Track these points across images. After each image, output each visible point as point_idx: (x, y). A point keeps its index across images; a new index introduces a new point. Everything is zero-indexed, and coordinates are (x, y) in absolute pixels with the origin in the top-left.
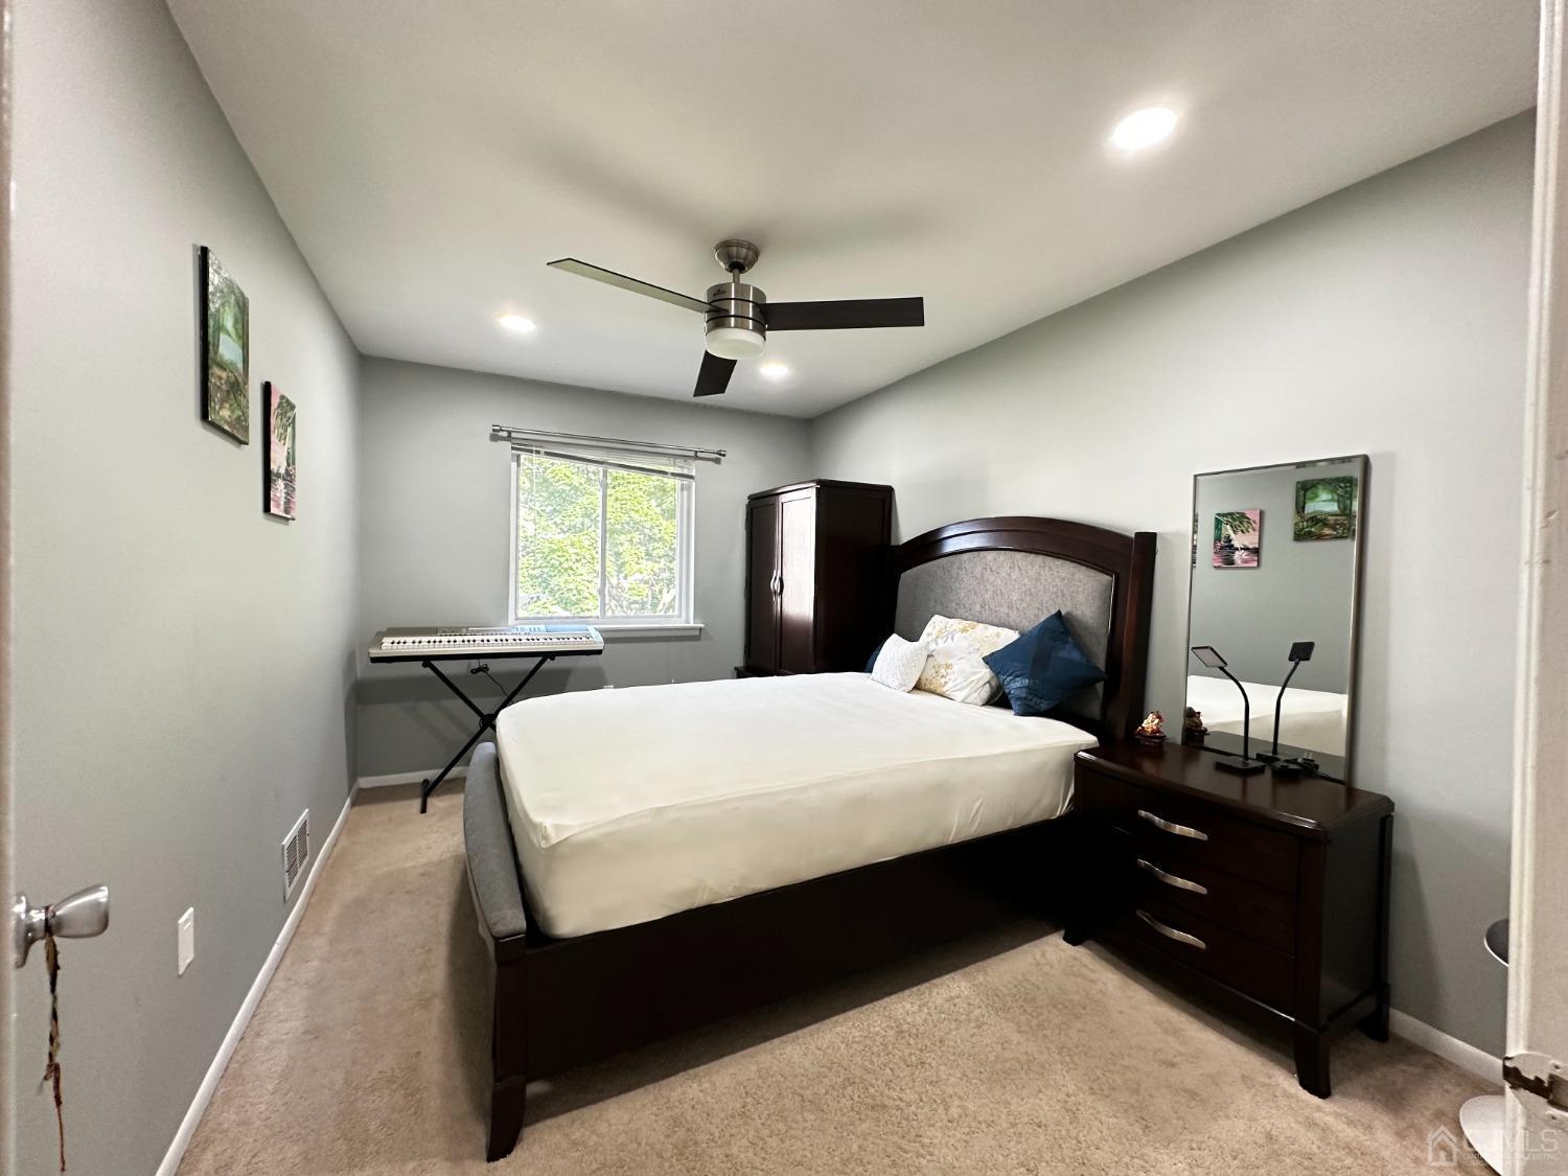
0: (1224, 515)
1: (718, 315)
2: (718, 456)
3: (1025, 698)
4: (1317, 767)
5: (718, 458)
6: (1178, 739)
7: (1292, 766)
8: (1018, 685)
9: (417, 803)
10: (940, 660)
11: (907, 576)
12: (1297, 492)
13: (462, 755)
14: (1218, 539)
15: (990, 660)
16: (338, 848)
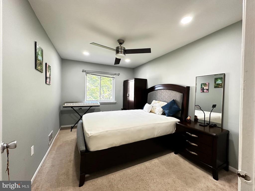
0: (202, 84)
1: (117, 52)
2: (119, 74)
3: (168, 114)
4: (217, 125)
7: (212, 125)
8: (167, 111)
10: (154, 107)
12: (215, 80)
13: (77, 122)
14: (201, 88)
15: (162, 107)
16: (57, 137)
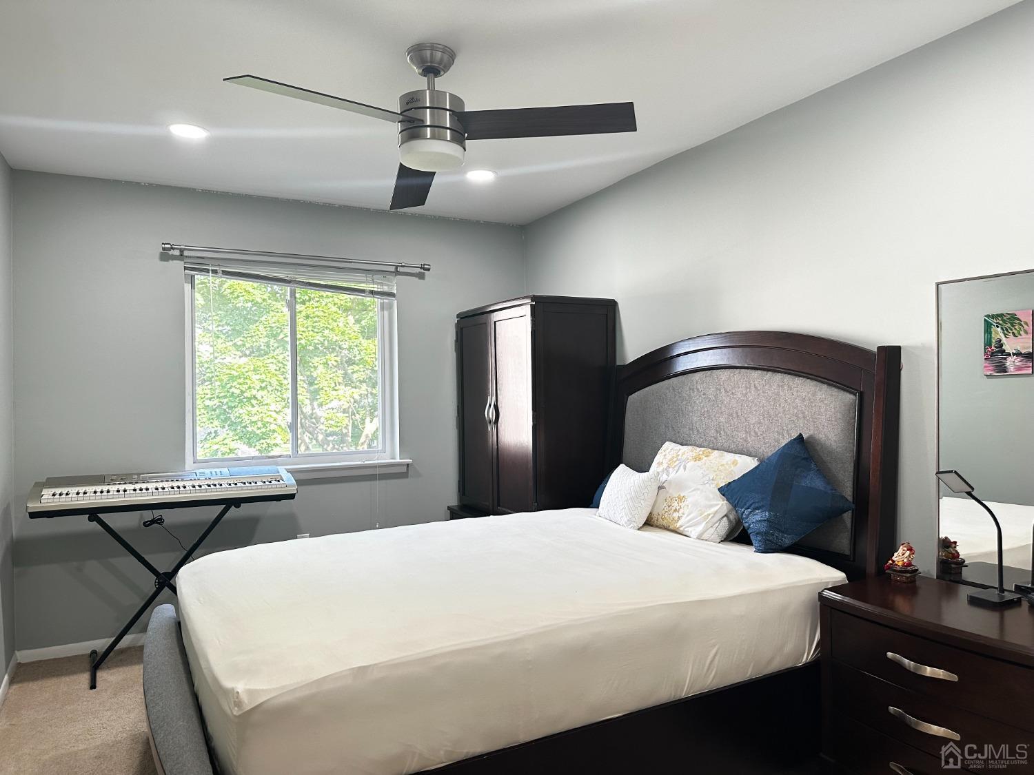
0: (993, 317)
2: (422, 271)
3: (766, 533)
5: (422, 272)
6: (934, 573)
8: (758, 518)
9: (85, 678)
10: (672, 492)
11: (634, 400)
13: (137, 620)
14: (988, 343)
15: (727, 491)
